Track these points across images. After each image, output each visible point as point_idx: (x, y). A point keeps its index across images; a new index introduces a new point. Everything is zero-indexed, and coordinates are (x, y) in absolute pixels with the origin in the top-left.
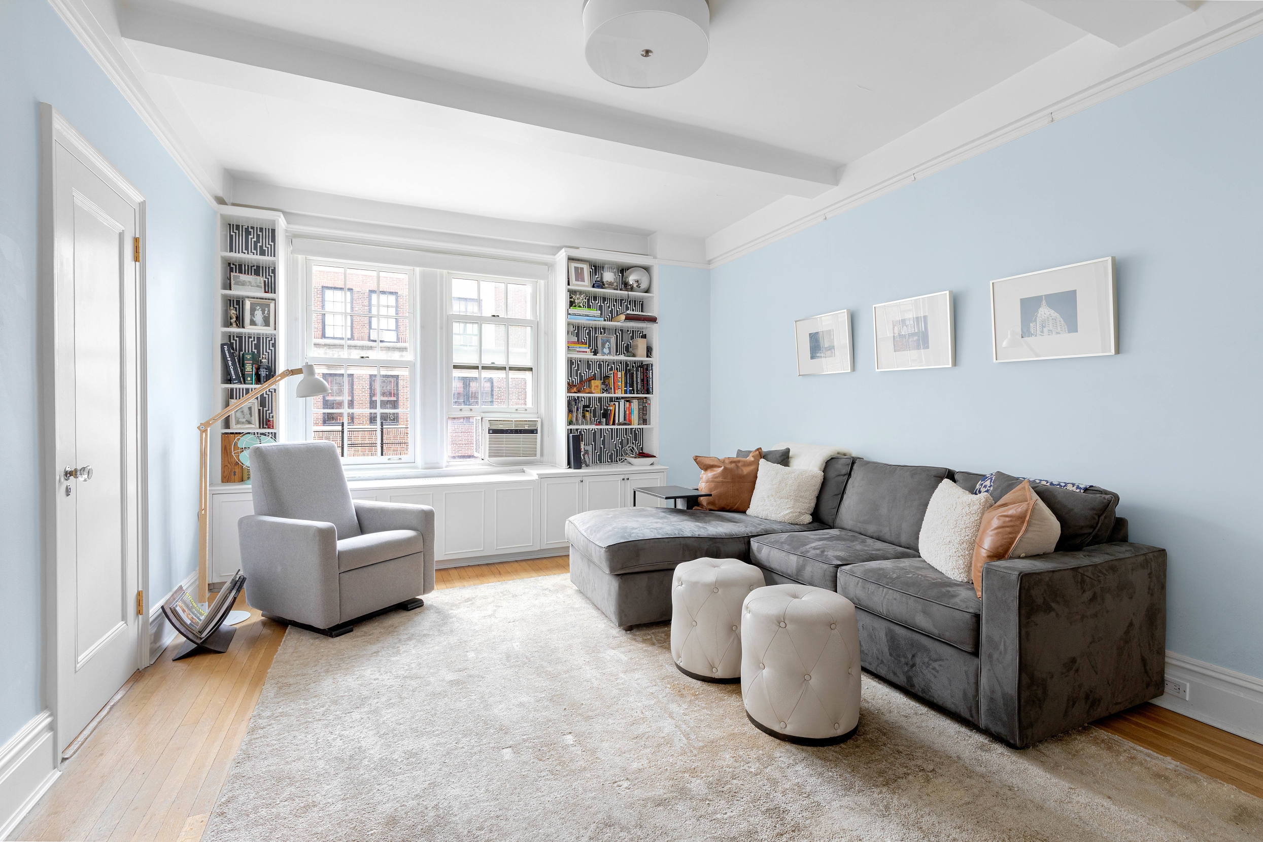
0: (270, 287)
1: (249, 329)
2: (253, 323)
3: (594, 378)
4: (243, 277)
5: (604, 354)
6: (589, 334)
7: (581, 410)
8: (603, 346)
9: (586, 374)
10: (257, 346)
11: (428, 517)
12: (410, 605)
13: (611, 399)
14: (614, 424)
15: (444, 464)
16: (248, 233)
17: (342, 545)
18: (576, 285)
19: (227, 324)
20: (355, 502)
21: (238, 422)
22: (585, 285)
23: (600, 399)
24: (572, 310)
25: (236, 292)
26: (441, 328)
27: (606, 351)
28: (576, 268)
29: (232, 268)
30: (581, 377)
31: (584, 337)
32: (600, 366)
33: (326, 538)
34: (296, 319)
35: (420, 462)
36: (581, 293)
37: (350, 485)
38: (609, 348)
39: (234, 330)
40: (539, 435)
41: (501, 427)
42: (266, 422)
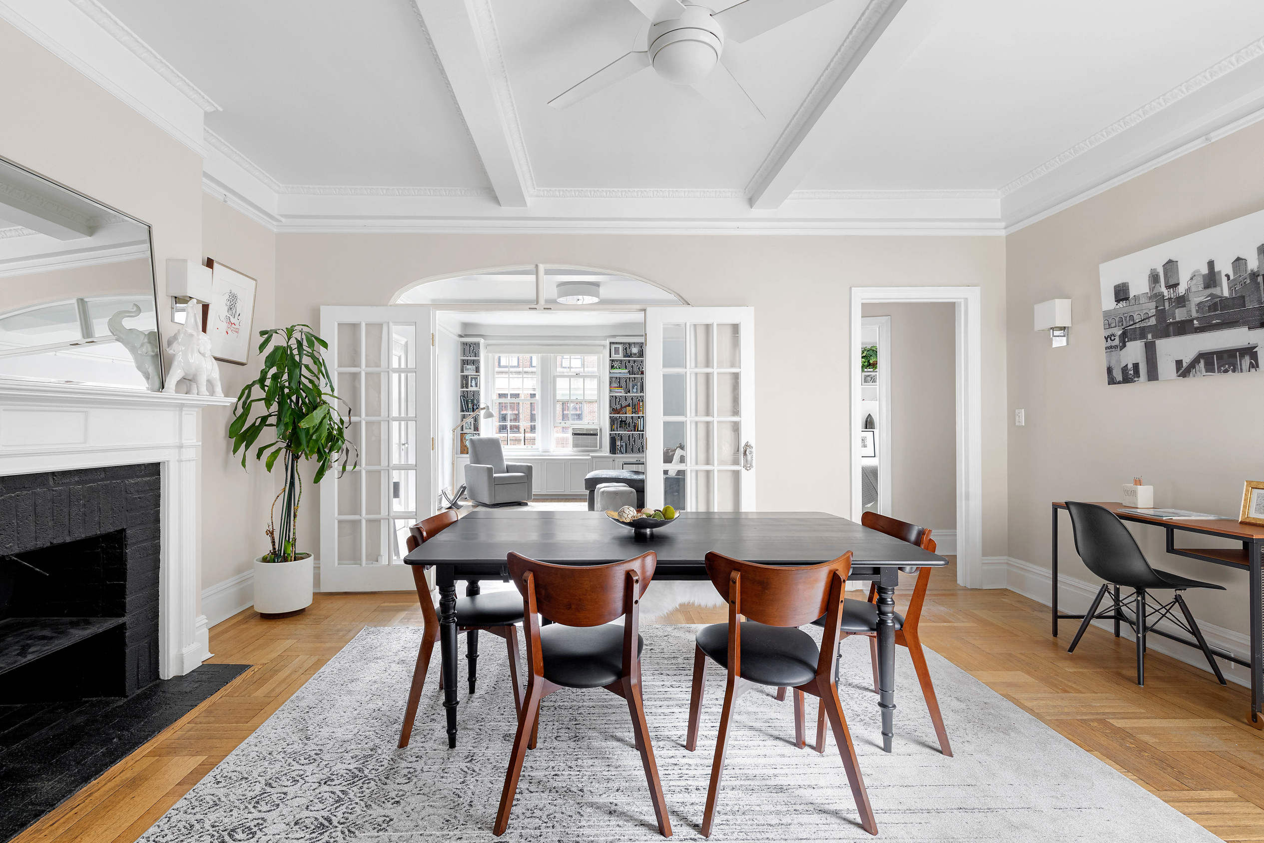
0: (477, 370)
1: (470, 389)
2: (471, 386)
3: (629, 406)
4: (468, 367)
5: (633, 392)
6: (626, 381)
7: (619, 423)
8: (633, 388)
9: (624, 403)
10: (473, 395)
11: (530, 469)
12: (520, 504)
13: (639, 417)
14: (638, 431)
15: (551, 450)
16: (470, 346)
17: (494, 475)
18: (615, 357)
19: (462, 387)
20: (506, 463)
21: (466, 429)
22: (620, 356)
23: (632, 417)
24: (613, 371)
25: (465, 373)
26: (550, 383)
27: (635, 390)
28: (615, 348)
29: (464, 363)
30: (621, 405)
31: (623, 384)
32: (632, 399)
33: (490, 471)
34: (489, 382)
35: (540, 450)
36: (617, 361)
37: (504, 457)
38: (637, 389)
39: (465, 389)
40: (599, 436)
41: (578, 432)
42: (476, 428)
